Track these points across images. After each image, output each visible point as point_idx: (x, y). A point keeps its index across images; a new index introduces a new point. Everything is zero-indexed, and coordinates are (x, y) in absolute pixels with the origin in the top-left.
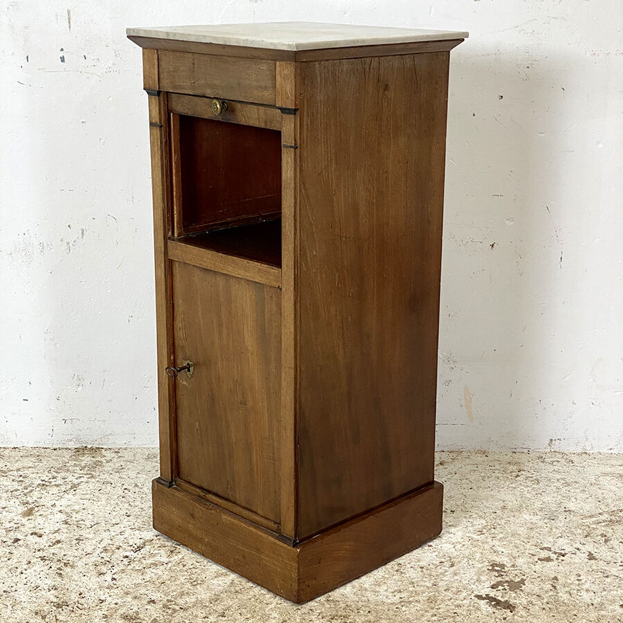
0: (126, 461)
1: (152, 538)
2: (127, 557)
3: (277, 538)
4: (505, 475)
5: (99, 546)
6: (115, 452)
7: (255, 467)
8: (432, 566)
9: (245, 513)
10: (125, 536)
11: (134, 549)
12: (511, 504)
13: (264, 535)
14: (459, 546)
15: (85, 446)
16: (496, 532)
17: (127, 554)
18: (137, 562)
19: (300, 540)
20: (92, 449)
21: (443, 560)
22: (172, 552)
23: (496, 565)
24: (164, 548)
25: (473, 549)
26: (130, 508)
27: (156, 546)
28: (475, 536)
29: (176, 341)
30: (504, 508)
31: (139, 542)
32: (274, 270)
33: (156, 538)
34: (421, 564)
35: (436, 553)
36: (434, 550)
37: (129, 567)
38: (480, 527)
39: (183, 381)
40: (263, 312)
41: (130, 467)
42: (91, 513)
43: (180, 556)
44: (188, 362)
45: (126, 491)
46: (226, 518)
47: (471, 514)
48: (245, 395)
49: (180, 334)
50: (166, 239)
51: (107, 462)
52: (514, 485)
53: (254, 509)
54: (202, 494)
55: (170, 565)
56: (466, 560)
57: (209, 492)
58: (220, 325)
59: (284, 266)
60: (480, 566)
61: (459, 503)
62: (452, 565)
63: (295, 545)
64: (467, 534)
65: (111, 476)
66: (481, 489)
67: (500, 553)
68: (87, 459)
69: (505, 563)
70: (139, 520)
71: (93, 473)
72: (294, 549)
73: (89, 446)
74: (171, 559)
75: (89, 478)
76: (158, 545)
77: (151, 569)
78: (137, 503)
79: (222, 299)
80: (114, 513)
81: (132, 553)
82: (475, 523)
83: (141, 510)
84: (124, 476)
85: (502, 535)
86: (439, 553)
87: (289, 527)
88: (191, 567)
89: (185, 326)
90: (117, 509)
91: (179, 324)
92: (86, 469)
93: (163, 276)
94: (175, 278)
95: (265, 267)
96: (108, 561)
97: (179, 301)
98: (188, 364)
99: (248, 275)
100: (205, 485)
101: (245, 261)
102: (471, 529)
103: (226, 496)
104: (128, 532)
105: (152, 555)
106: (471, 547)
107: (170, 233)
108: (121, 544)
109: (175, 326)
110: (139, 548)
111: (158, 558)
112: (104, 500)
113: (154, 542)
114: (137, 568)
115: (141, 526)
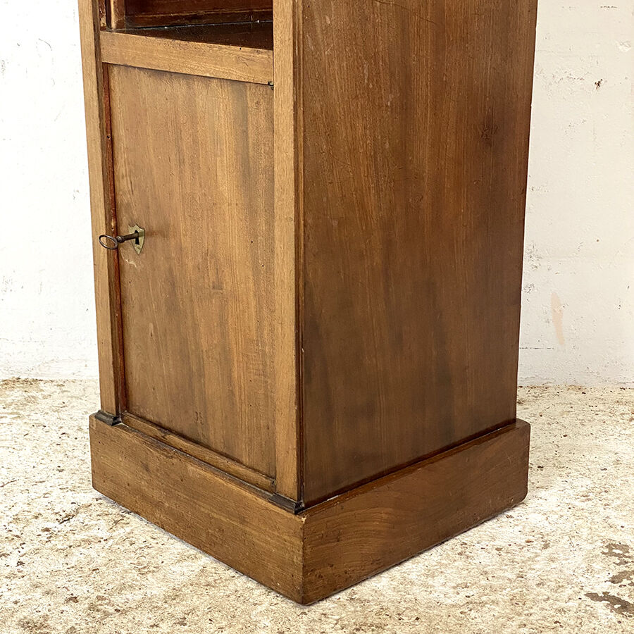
0: (72, 397)
1: (92, 502)
2: (47, 530)
3: (271, 501)
4: (613, 418)
5: (8, 513)
6: (58, 385)
7: (237, 388)
8: (514, 547)
9: (223, 462)
10: (50, 500)
11: (59, 518)
12: (627, 457)
13: (249, 495)
14: (554, 518)
15: (16, 377)
16: (610, 497)
17: (49, 525)
18: (61, 538)
19: (305, 504)
20: (26, 381)
21: (531, 538)
22: (116, 522)
23: (614, 545)
24: (106, 518)
25: (576, 522)
26: (65, 459)
27: (94, 514)
28: (578, 503)
29: (119, 199)
30: (617, 462)
31: (69, 508)
32: (261, 55)
33: (96, 502)
34: (498, 543)
35: (520, 528)
36: (516, 522)
37: (49, 545)
38: (584, 489)
39: (130, 260)
40: (245, 132)
41: (75, 404)
42: (6, 466)
43: (128, 529)
44: (136, 228)
45: (63, 436)
46: (193, 470)
47: (569, 471)
48: (220, 273)
49: (123, 185)
50: (97, 29)
51: (44, 398)
52: (628, 432)
53: (236, 456)
54: (159, 434)
55: (111, 542)
56: (567, 538)
57: (171, 431)
58: (181, 162)
59: (276, 42)
60: (590, 547)
61: (550, 455)
62: (546, 546)
63: (298, 511)
64: (565, 500)
65: (46, 416)
66: (580, 437)
67: (619, 528)
68: (17, 394)
69: (628, 543)
70: (75, 477)
71: (21, 412)
72: (297, 518)
73: (23, 378)
74: (114, 534)
75: (13, 418)
76: (98, 513)
77: (80, 548)
78: (76, 453)
79: (182, 119)
80: (41, 467)
81: (57, 524)
82: (575, 483)
83: (81, 462)
84: (65, 417)
85: (619, 502)
86: (524, 527)
87: (288, 483)
88: (143, 546)
89: (130, 171)
90: (47, 460)
91: (121, 169)
92: (12, 407)
93: (95, 92)
94: (113, 94)
95: (246, 51)
96: (17, 536)
97: (121, 131)
98: (136, 232)
99: (221, 71)
100: (164, 421)
101: (216, 47)
102: (571, 492)
103: (194, 437)
104: (56, 492)
105: (85, 527)
106: (572, 518)
107: (103, 21)
108: (42, 512)
109: (116, 174)
110: (68, 518)
111: (94, 532)
112: (28, 448)
113: (92, 507)
114: (59, 547)
115: (77, 485)
